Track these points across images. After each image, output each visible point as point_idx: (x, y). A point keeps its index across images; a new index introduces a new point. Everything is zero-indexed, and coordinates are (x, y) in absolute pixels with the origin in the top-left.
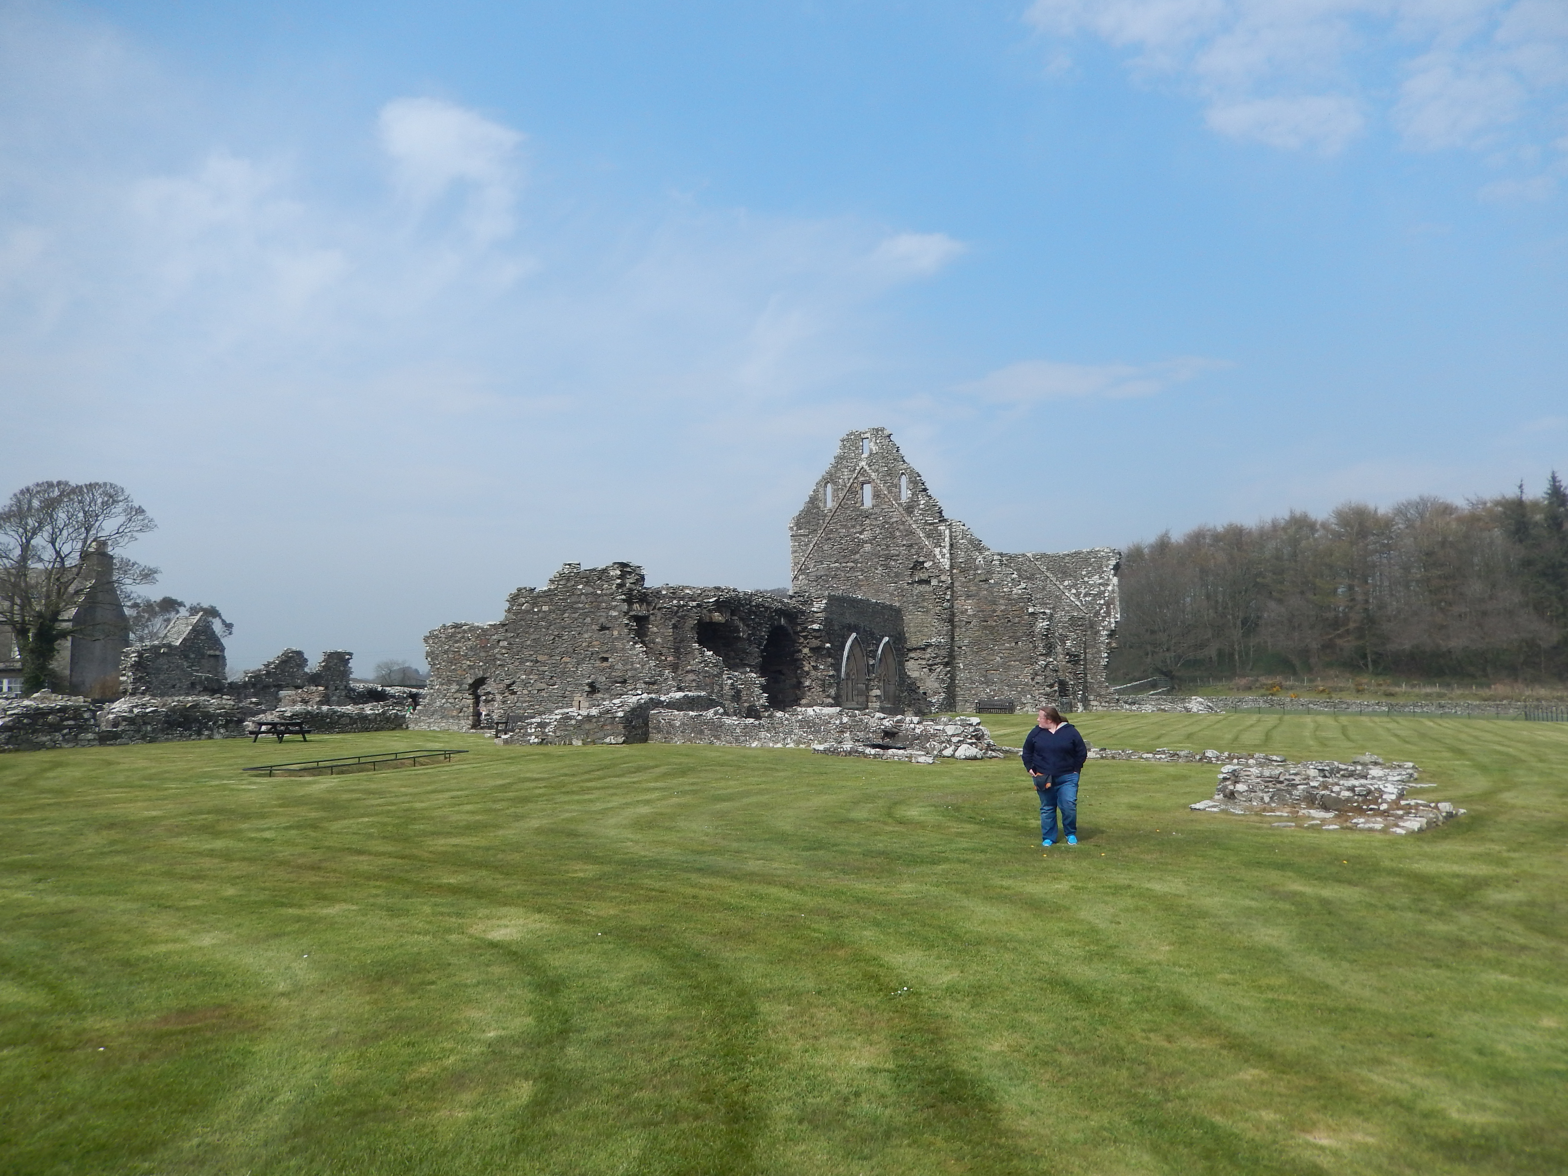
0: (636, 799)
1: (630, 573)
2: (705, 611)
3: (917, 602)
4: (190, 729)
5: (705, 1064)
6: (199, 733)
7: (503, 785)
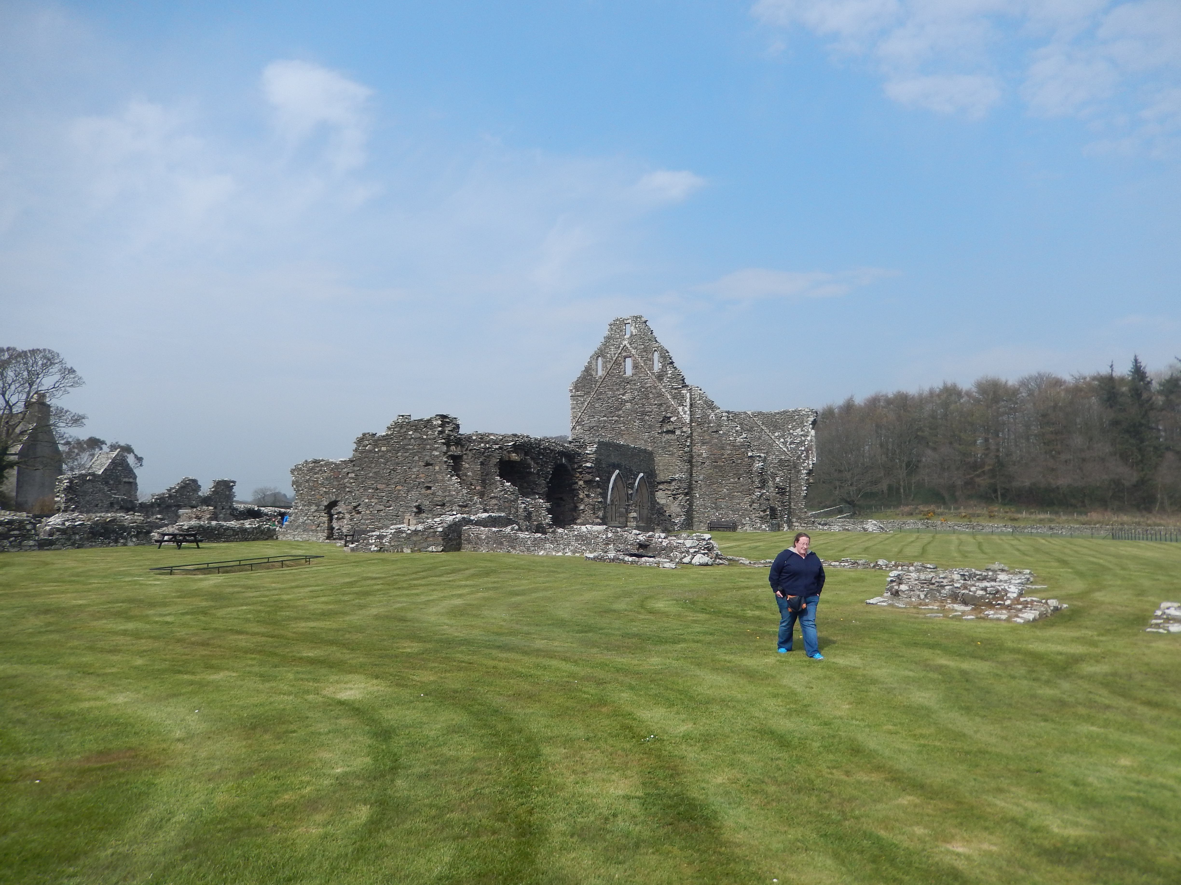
0: (451, 593)
1: (448, 423)
2: (505, 452)
3: (665, 447)
4: (109, 538)
5: (501, 793)
6: (116, 541)
7: (351, 582)
